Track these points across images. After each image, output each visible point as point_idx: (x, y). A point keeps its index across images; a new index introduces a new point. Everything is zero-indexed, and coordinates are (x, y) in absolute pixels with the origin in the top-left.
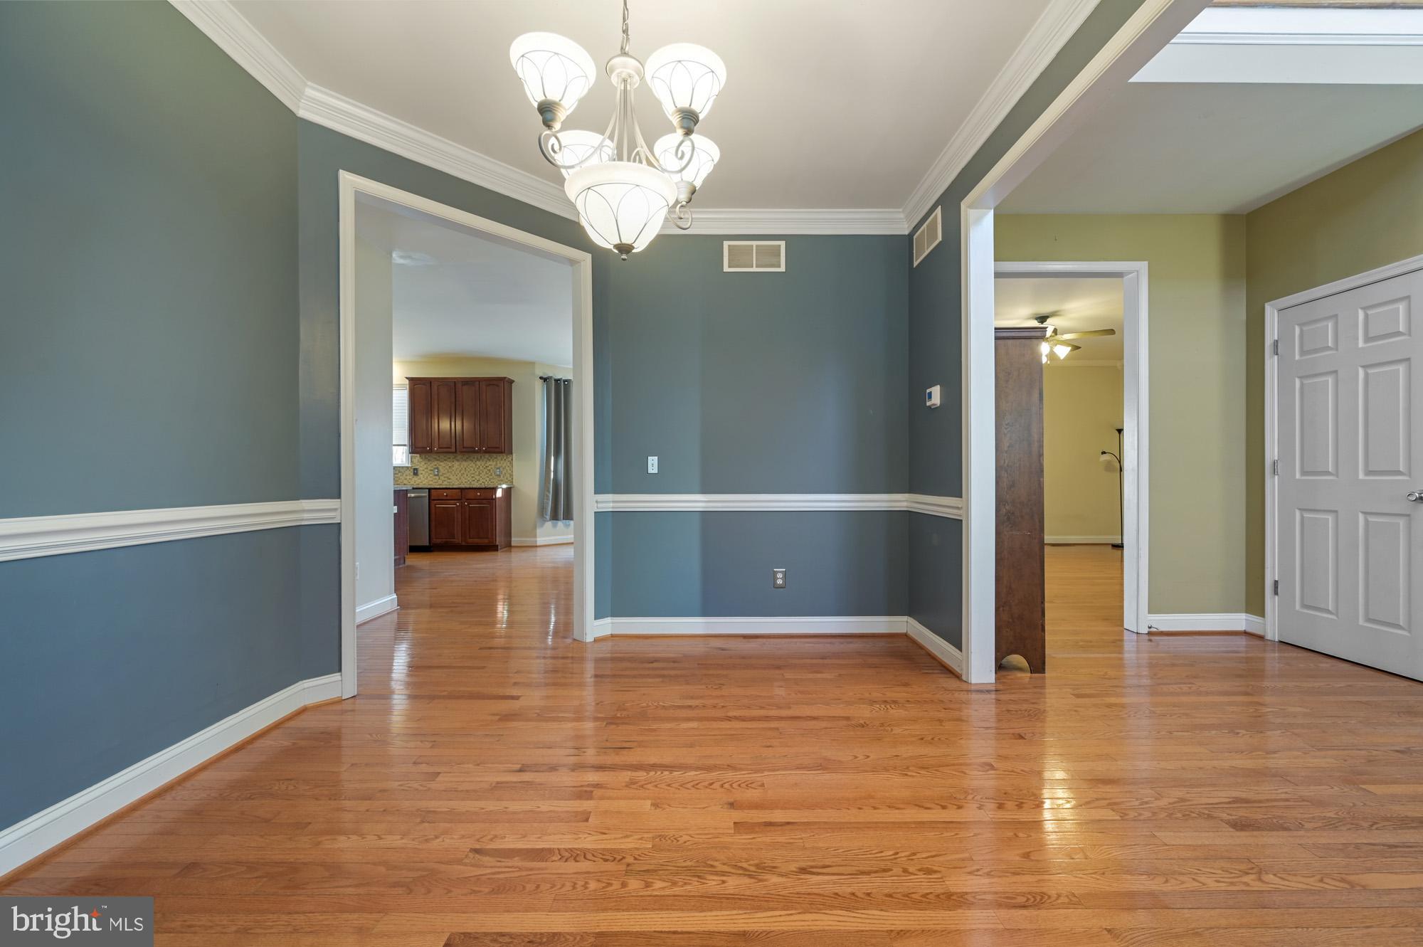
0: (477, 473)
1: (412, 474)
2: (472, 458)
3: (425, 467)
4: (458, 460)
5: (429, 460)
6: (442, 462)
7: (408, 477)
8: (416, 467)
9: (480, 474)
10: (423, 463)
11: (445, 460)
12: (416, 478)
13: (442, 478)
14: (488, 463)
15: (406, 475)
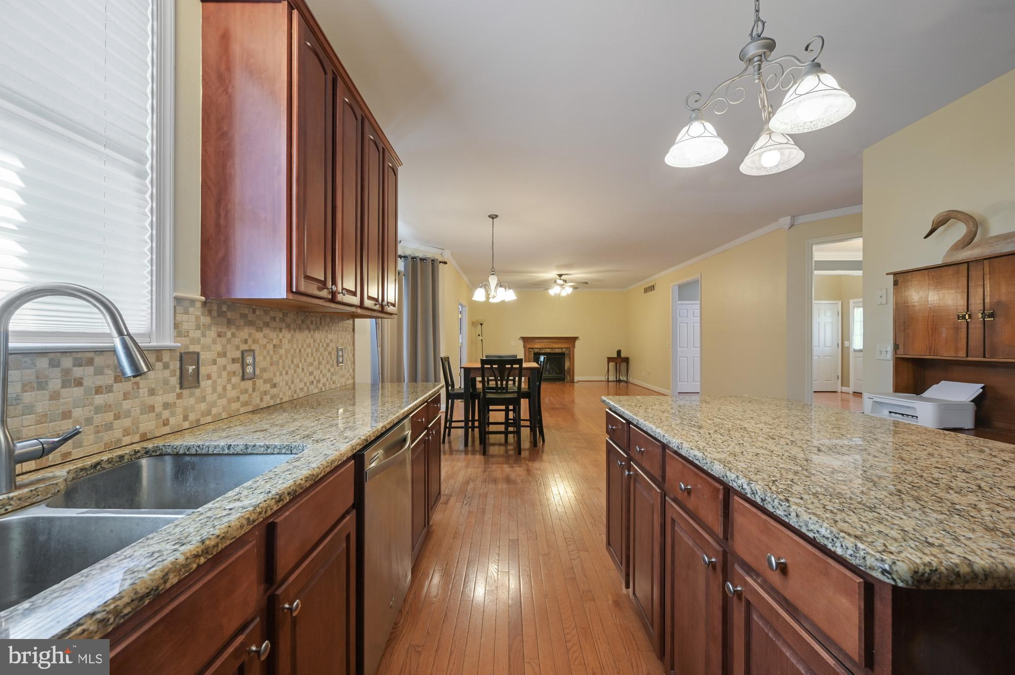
0: (316, 363)
1: (174, 381)
2: (308, 322)
3: (219, 348)
4: (288, 327)
5: (230, 323)
6: (260, 329)
7: (158, 400)
8: (193, 348)
9: (320, 363)
10: (212, 333)
11: (267, 325)
12: (189, 399)
13: (260, 382)
14: (330, 336)
15: (152, 392)
